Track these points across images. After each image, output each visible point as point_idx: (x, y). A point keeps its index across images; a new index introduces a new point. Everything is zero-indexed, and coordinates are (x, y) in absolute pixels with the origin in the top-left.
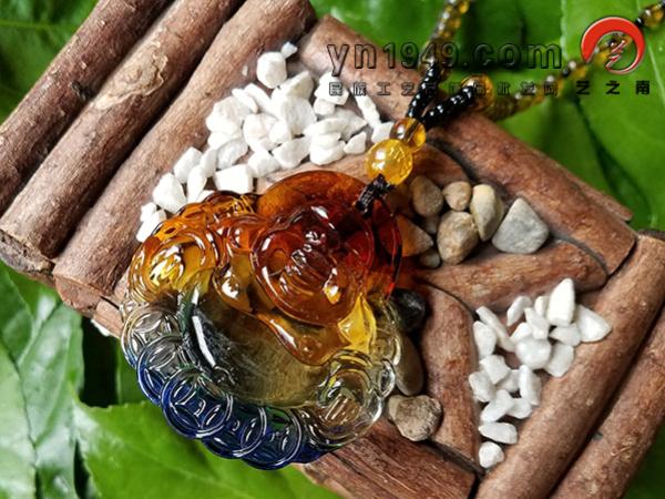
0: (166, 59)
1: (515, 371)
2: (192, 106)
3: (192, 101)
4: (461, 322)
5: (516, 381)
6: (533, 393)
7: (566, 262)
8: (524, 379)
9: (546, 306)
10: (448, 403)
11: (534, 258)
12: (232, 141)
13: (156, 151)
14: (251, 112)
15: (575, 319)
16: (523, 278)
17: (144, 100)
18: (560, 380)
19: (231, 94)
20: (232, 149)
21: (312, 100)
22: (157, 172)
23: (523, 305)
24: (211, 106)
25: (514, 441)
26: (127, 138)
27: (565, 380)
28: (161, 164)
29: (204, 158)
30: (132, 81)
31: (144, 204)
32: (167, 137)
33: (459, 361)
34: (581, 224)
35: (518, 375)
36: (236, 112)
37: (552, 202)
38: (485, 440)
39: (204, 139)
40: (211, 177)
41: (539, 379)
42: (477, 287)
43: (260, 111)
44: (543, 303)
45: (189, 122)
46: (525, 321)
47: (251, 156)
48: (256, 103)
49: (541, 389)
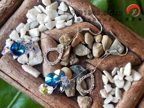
1: (114, 89)
2: (22, 11)
3: (22, 9)
4: (98, 75)
5: (114, 92)
6: (119, 96)
7: (129, 58)
9: (123, 70)
10: (94, 98)
11: (120, 57)
12: (34, 21)
13: (11, 23)
14: (40, 13)
15: (132, 74)
16: (116, 62)
17: (8, 9)
18: (127, 92)
19: (34, 8)
20: (34, 23)
21: (57, 10)
22: (11, 30)
23: (117, 70)
24: (27, 11)
26: (3, 20)
27: (128, 93)
28: (12, 27)
29: (25, 26)
30: (4, 4)
32: (14, 19)
34: (134, 47)
35: (115, 90)
36: (35, 13)
37: (126, 40)
39: (26, 20)
40: (28, 31)
41: (121, 91)
42: (103, 65)
43: (42, 13)
44: (122, 70)
45: (21, 15)
46: (117, 75)
47: (39, 25)
48: (41, 10)
49: (121, 94)
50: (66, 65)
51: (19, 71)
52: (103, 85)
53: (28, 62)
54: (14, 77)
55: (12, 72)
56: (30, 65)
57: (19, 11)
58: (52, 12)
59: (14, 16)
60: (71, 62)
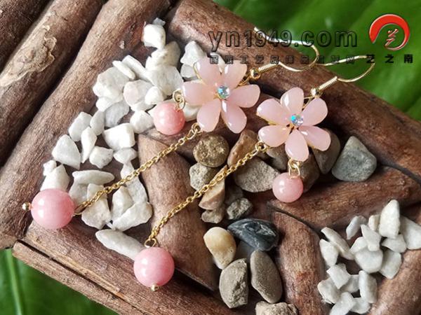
0: (55, 40)
1: (355, 276)
2: (80, 77)
3: (80, 73)
4: (309, 242)
5: (357, 284)
6: (371, 294)
7: (392, 186)
8: (363, 281)
9: (378, 223)
10: (302, 308)
11: (366, 185)
12: (115, 104)
13: (53, 116)
14: (130, 80)
15: (401, 231)
16: (357, 201)
17: (38, 76)
18: (392, 281)
19: (112, 66)
20: (116, 110)
21: (179, 66)
22: (54, 134)
23: (359, 223)
24: (96, 76)
26: (27, 108)
27: (394, 284)
28: (57, 127)
29: (93, 120)
30: (27, 61)
31: (45, 162)
32: (61, 104)
33: (309, 273)
34: (404, 153)
35: (358, 279)
36: (117, 81)
37: (379, 137)
39: (93, 104)
40: (101, 135)
41: (374, 280)
42: (321, 212)
43: (137, 78)
44: (375, 221)
45: (78, 91)
46: (362, 236)
47: (132, 115)
48: (133, 71)
49: (376, 289)
50: (217, 222)
51: (89, 248)
52: (325, 267)
53: (111, 222)
54: (78, 265)
55: (69, 252)
56: (117, 230)
57: (71, 79)
58: (164, 74)
59: (58, 94)
60: (230, 213)
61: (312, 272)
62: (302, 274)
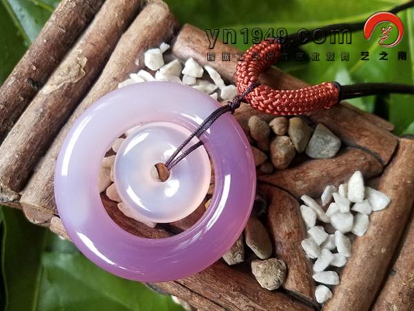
0: (85, 60)
1: (332, 235)
3: (105, 84)
4: (291, 207)
5: (333, 242)
6: (346, 249)
7: (355, 160)
8: (339, 240)
9: (346, 190)
10: (290, 262)
11: (334, 160)
15: (366, 197)
16: (328, 174)
17: (73, 86)
18: (362, 238)
19: (130, 77)
21: (181, 76)
23: (331, 191)
24: (117, 85)
25: (337, 283)
27: (364, 240)
30: (64, 75)
33: (294, 233)
34: (362, 135)
35: (334, 237)
38: (318, 284)
41: (348, 239)
42: (299, 183)
44: (344, 189)
46: (334, 201)
49: (350, 246)
52: (306, 228)
57: (98, 88)
61: (296, 232)
62: (288, 234)
